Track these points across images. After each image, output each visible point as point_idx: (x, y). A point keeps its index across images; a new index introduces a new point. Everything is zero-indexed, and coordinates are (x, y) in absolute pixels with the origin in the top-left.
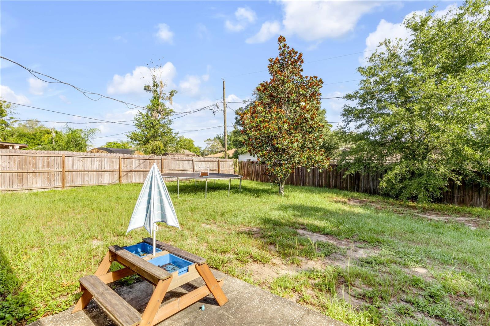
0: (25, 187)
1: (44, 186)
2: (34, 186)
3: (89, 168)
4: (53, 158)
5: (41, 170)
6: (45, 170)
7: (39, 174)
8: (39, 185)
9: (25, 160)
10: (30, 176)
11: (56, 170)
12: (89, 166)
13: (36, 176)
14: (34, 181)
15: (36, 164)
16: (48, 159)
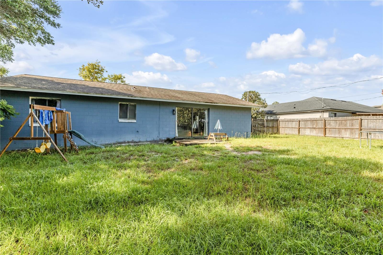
0: (341, 136)
1: (349, 136)
2: (345, 136)
3: (380, 127)
4: (355, 120)
5: (348, 127)
6: (350, 127)
7: (348, 130)
8: (347, 136)
9: (342, 122)
10: (343, 131)
11: (356, 128)
12: (380, 125)
13: (346, 131)
14: (345, 133)
15: (346, 124)
16: (352, 121)
